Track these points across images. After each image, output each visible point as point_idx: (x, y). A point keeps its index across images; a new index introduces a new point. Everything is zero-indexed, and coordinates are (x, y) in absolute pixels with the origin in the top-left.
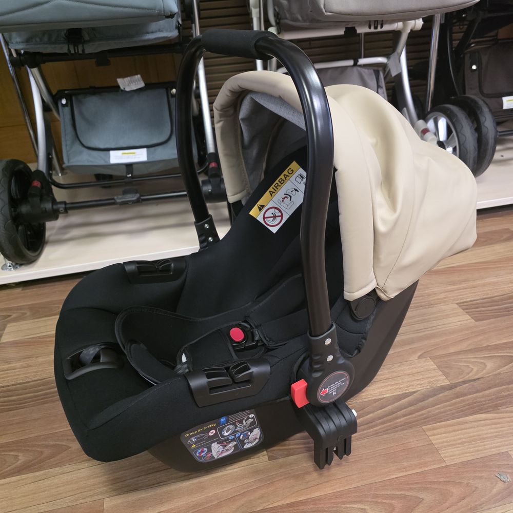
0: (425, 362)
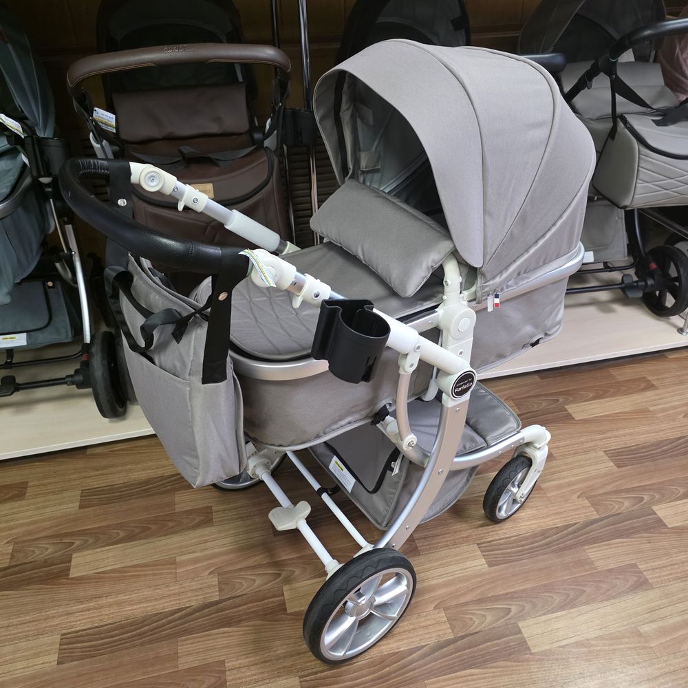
0: (438, 613)
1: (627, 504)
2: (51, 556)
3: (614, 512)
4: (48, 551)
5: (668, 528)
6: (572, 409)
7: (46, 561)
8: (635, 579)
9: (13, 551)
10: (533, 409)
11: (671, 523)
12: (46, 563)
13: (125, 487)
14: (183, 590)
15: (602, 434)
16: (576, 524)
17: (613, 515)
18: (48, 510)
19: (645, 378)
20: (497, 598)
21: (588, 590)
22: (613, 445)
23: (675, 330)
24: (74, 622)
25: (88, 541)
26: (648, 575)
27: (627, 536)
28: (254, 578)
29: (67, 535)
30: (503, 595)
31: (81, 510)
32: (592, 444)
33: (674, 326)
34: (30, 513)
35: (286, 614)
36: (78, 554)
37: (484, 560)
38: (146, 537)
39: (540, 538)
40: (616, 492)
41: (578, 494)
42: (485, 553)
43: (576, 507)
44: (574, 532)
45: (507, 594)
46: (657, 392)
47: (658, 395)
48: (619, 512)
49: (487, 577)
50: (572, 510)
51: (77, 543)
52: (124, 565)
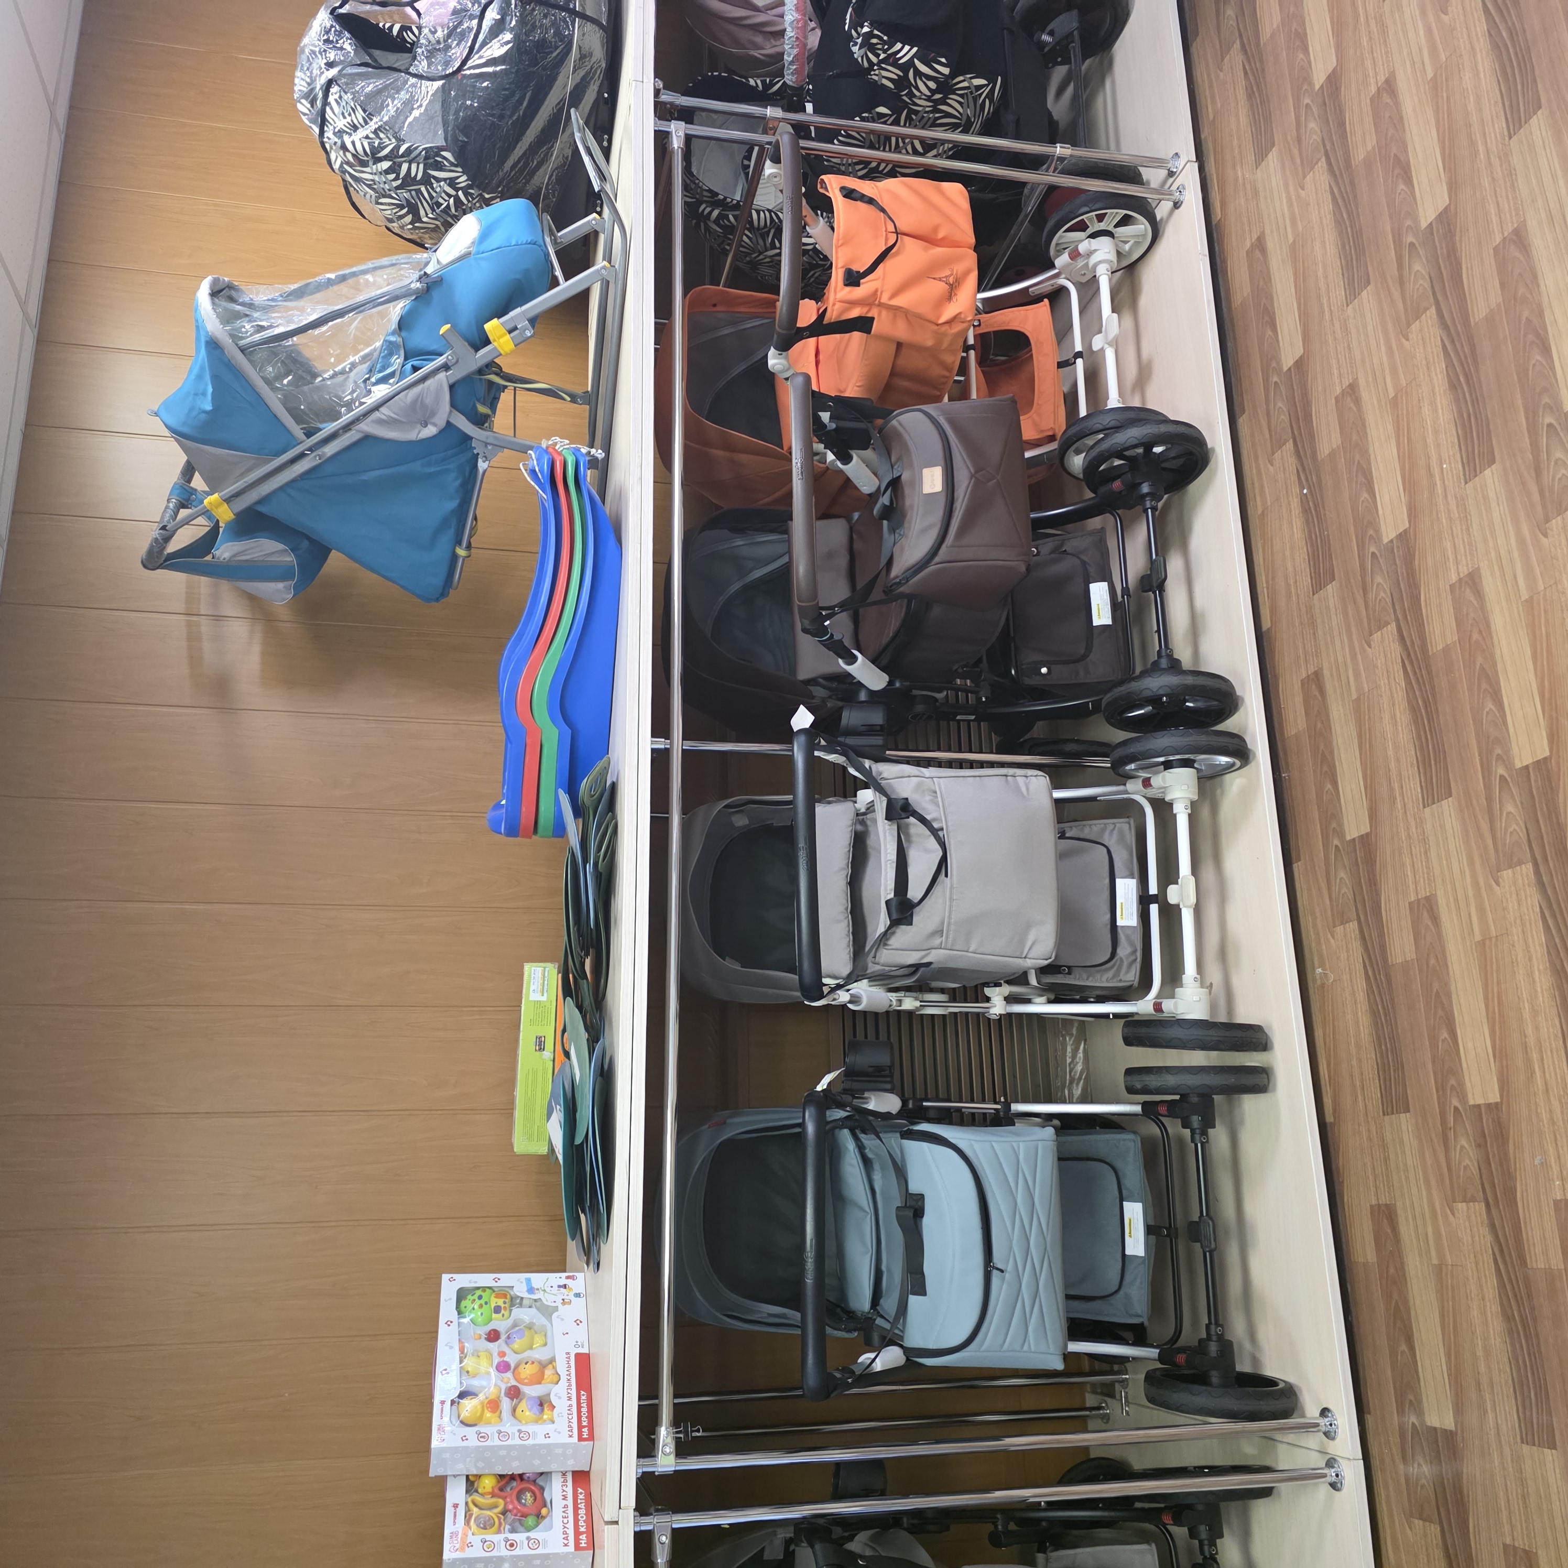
1: (1417, 267)
2: (1472, 1139)
3: (1427, 285)
4: (1467, 1146)
5: (1450, 204)
6: (1288, 360)
7: (1478, 1146)
8: (1512, 247)
9: (1464, 1201)
10: (1287, 420)
11: (1443, 200)
12: (1481, 1144)
13: (1381, 1046)
14: (1518, 921)
15: (1323, 312)
16: (1442, 340)
17: (1432, 286)
18: (1410, 1162)
19: (1247, 252)
20: (1535, 445)
21: (1526, 314)
22: (1339, 293)
23: (1177, 211)
24: (1557, 1079)
25: (1452, 1086)
26: (1509, 229)
27: (1459, 265)
28: (1505, 814)
29: (1444, 1121)
30: (1530, 437)
31: (1411, 1108)
32: (1337, 324)
33: (1171, 213)
34: (1414, 1191)
35: (1551, 757)
36: (1470, 1096)
37: (1486, 472)
38: (1449, 995)
39: (1459, 390)
40: (1402, 282)
41: (1404, 340)
42: (1478, 471)
43: (1421, 342)
44: (1453, 342)
45: (1529, 432)
46: (1268, 231)
47: (1272, 232)
48: (1427, 277)
49: (1508, 464)
50: (1424, 348)
51: (1455, 1102)
52: (1485, 1021)
